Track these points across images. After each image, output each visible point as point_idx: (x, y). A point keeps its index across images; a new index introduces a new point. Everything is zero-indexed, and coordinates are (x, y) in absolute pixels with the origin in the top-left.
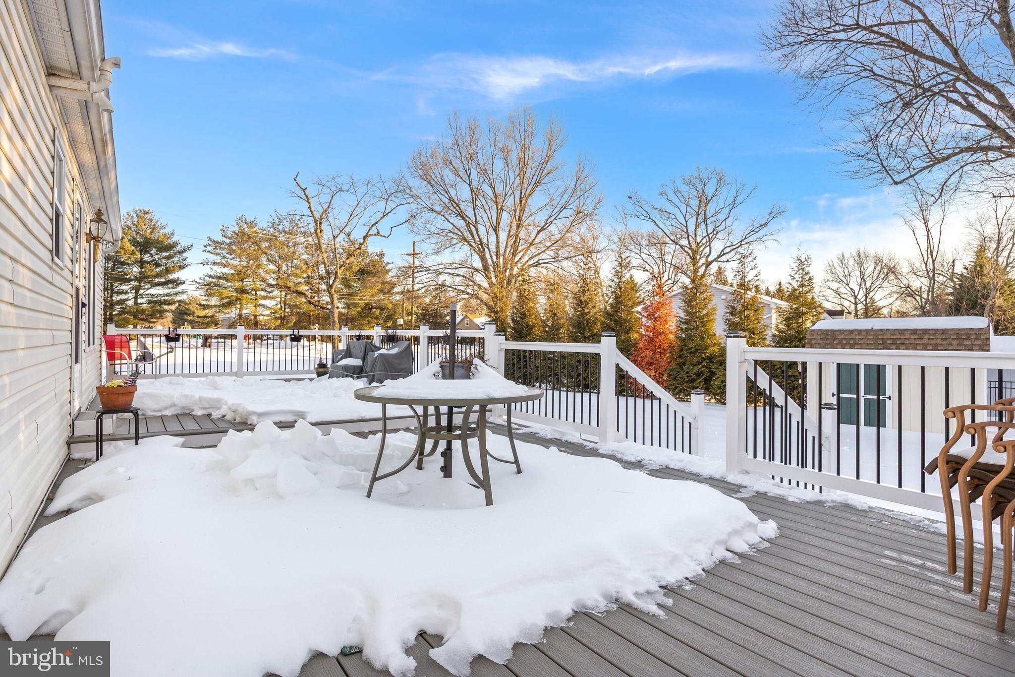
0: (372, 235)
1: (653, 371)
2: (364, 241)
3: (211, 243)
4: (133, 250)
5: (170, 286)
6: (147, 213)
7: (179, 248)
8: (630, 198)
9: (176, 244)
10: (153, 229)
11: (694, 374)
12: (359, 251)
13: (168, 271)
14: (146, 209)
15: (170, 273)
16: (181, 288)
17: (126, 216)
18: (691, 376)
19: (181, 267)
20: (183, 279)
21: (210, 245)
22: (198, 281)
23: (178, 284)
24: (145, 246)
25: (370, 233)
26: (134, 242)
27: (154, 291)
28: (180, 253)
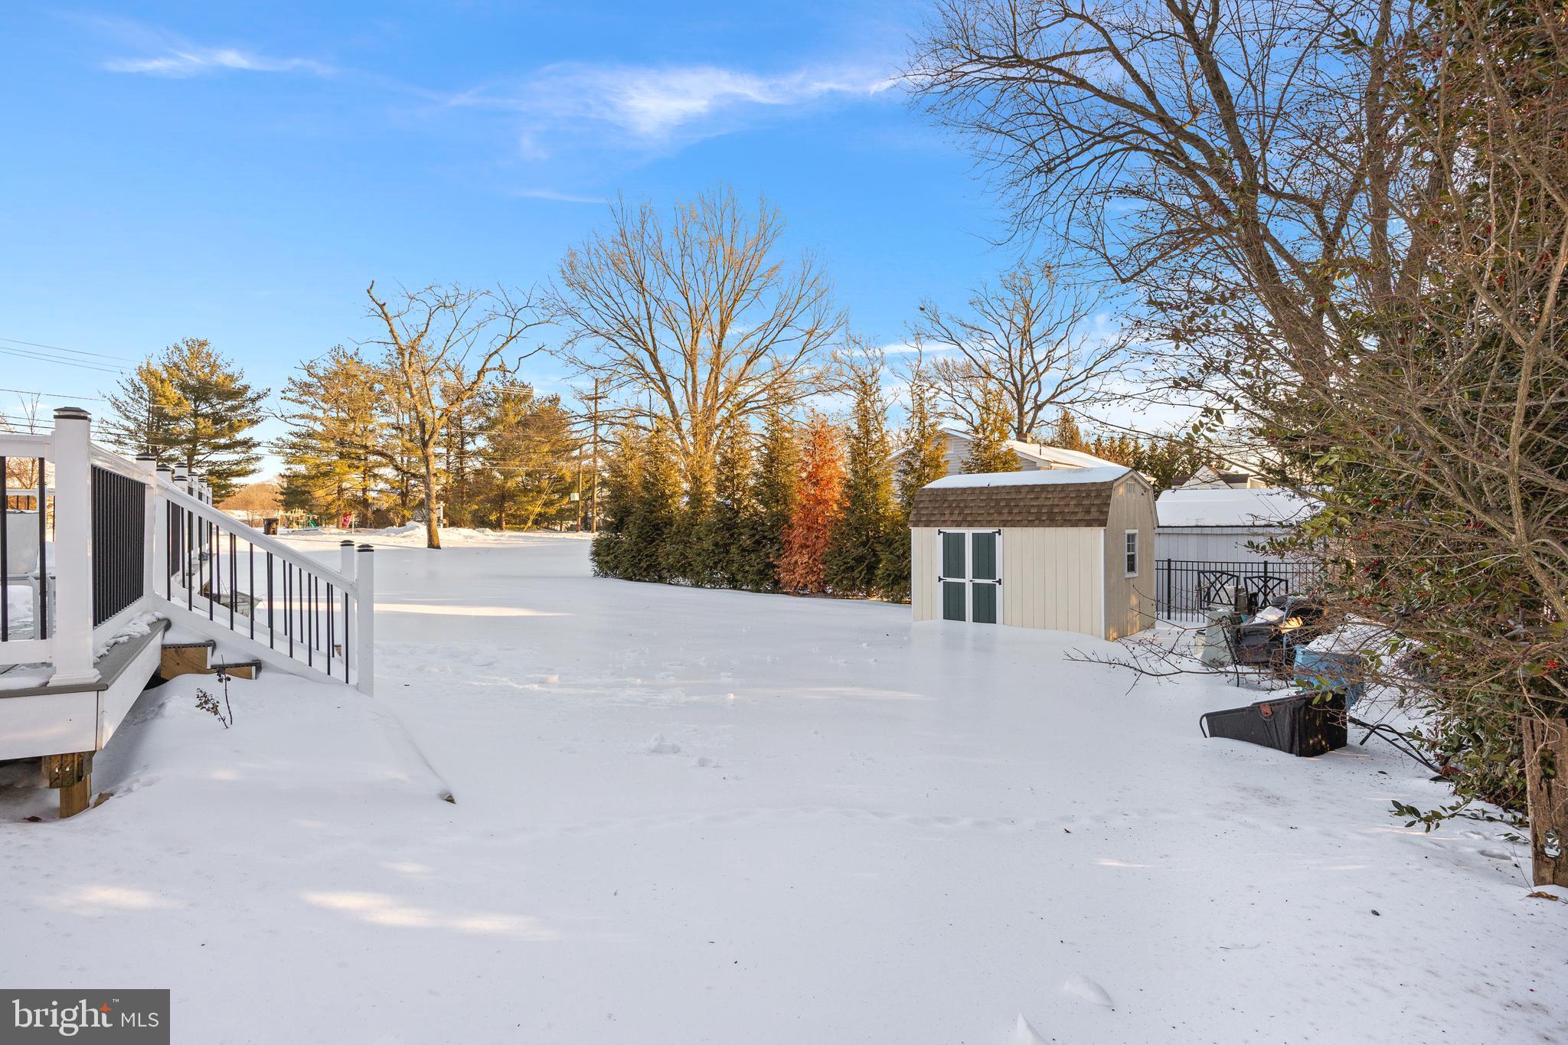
0: (491, 369)
1: (806, 556)
2: (479, 379)
3: (291, 386)
4: (179, 398)
5: (239, 449)
6: (203, 344)
7: (250, 394)
8: (922, 309)
9: (246, 388)
10: (214, 367)
11: (854, 559)
12: (470, 392)
13: (232, 428)
14: (201, 339)
15: (237, 431)
16: (255, 451)
17: (173, 349)
18: (848, 563)
19: (253, 422)
20: (256, 440)
21: (291, 390)
22: (276, 442)
23: (250, 447)
24: (201, 392)
25: (487, 366)
26: (184, 387)
27: (215, 457)
28: (253, 401)
